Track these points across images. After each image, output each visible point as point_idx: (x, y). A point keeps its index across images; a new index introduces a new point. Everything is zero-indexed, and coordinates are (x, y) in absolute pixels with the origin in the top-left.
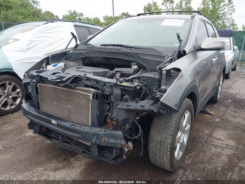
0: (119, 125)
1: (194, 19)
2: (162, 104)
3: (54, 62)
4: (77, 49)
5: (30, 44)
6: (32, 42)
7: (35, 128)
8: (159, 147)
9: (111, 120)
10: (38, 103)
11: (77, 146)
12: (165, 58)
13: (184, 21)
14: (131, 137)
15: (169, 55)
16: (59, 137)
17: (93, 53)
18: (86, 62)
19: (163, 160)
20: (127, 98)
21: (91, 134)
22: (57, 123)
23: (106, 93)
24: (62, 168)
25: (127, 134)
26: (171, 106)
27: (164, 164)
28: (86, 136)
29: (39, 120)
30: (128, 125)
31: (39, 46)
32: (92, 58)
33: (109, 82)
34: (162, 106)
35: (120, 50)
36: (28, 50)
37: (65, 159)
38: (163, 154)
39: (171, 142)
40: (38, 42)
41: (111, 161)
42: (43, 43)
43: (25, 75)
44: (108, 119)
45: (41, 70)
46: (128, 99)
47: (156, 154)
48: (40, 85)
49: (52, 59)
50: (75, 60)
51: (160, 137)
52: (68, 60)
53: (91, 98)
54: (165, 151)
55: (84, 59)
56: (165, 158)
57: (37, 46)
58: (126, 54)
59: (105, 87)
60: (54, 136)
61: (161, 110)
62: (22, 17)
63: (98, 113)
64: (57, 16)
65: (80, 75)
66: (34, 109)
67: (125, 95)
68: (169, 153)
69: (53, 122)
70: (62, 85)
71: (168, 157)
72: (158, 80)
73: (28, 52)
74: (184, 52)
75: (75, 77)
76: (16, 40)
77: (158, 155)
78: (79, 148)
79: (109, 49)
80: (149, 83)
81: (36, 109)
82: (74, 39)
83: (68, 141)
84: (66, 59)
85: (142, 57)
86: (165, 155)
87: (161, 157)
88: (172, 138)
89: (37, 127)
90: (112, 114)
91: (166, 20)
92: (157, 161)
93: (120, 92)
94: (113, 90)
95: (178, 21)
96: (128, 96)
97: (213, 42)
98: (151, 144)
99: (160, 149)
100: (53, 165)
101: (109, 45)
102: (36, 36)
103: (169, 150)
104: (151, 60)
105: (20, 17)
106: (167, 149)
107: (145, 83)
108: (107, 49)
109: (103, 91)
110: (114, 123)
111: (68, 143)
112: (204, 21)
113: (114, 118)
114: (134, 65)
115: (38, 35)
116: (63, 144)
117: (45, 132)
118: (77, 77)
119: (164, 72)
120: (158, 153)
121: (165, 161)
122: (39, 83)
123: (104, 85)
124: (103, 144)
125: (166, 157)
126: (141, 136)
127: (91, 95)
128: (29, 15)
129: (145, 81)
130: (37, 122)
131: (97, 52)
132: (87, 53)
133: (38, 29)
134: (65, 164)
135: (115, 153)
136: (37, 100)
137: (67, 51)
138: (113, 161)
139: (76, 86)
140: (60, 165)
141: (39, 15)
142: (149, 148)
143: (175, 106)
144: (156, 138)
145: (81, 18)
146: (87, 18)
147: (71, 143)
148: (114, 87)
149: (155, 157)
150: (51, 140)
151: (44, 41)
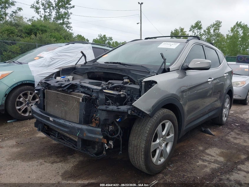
0: (101, 124)
1: (188, 43)
2: (135, 107)
3: (63, 75)
4: (86, 65)
5: (51, 61)
6: (53, 60)
7: (39, 126)
8: (135, 150)
9: (95, 120)
10: (44, 106)
11: (69, 142)
12: (150, 73)
13: (179, 44)
14: (110, 135)
15: (155, 72)
16: (56, 134)
17: (96, 68)
18: (90, 76)
19: (140, 162)
20: (109, 102)
21: (76, 129)
22: (53, 120)
23: (93, 98)
24: (59, 162)
25: (108, 133)
26: (143, 110)
27: (141, 167)
28: (72, 131)
29: (41, 118)
30: (111, 127)
31: (59, 63)
32: (95, 73)
33: (96, 89)
34: (135, 110)
35: (117, 66)
36: (49, 66)
37: (63, 156)
38: (139, 157)
39: (145, 147)
40: (59, 60)
41: (92, 155)
42: (63, 61)
43: (38, 84)
44: (93, 119)
45: (50, 79)
46: (111, 103)
47: (134, 157)
48: (46, 91)
49: (62, 72)
50: (82, 74)
51: (136, 141)
52: (76, 74)
53: (81, 101)
54: (140, 154)
55: (89, 73)
56: (140, 160)
57: (58, 63)
58: (121, 70)
59: (93, 93)
60: (53, 134)
61: (133, 112)
62: (55, 39)
63: (85, 113)
64: (87, 39)
65: (76, 83)
66: (39, 110)
67: (108, 100)
68: (143, 156)
69: (51, 119)
70: (60, 89)
71: (143, 159)
72: (138, 90)
73: (49, 68)
74: (169, 69)
75: (72, 84)
76: (40, 57)
77: (135, 158)
78: (70, 144)
79: (109, 65)
80: (132, 92)
81: (41, 110)
82: (83, 57)
83: (63, 138)
84: (74, 73)
85: (132, 72)
86: (140, 158)
87: (137, 160)
88: (145, 142)
89: (40, 125)
90: (96, 115)
91: (163, 43)
92: (135, 163)
93: (104, 97)
94: (99, 96)
95: (173, 44)
96: (110, 101)
97: (199, 62)
98: (130, 148)
99: (136, 153)
100: (52, 159)
101: (111, 63)
102: (57, 55)
103: (143, 153)
104: (138, 75)
105: (53, 40)
106: (142, 153)
107: (129, 93)
108: (107, 65)
109: (91, 96)
110: (97, 122)
111: (63, 140)
112: (202, 45)
113: (97, 118)
114: (125, 79)
115: (59, 54)
116: (58, 140)
117: (46, 130)
118: (74, 85)
119: (143, 84)
120: (135, 156)
121: (141, 163)
122: (46, 89)
123: (93, 92)
124: (85, 138)
125: (142, 160)
126: (120, 136)
127: (81, 99)
128: (61, 38)
129: (129, 91)
130: (40, 119)
131: (99, 68)
132: (91, 68)
133: (60, 49)
134: (62, 159)
135: (97, 148)
136: (43, 103)
137: (76, 67)
138: (95, 155)
139: (72, 92)
140: (58, 160)
141: (70, 38)
142: (129, 151)
143: (147, 110)
144: (133, 142)
145: (110, 42)
146: (116, 42)
147: (65, 140)
148: (99, 93)
149: (134, 159)
150: (50, 136)
151: (64, 59)
